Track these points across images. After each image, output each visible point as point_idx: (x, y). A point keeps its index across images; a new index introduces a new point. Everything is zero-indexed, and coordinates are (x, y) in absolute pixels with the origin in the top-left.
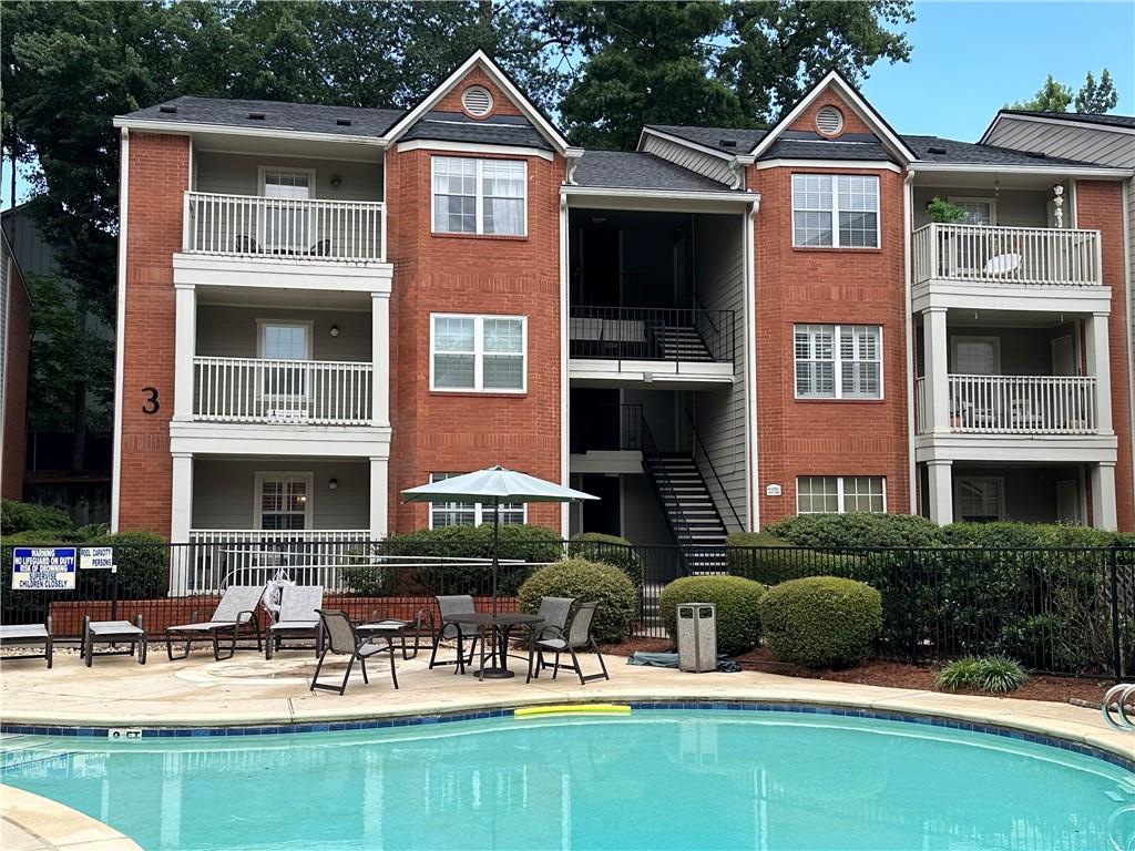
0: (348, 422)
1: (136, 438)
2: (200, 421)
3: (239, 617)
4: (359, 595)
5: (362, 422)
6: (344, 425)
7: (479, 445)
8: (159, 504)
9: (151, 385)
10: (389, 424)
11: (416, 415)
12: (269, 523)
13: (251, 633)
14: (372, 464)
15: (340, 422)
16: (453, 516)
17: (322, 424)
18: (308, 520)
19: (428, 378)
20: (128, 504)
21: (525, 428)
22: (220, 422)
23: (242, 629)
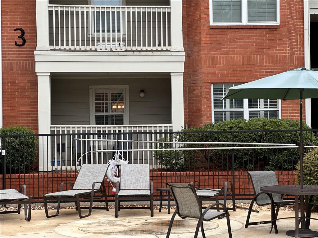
0: (154, 48)
1: (11, 63)
2: (54, 50)
3: (93, 186)
4: (168, 170)
5: (164, 48)
6: (152, 51)
7: (246, 63)
8: (29, 108)
9: (20, 26)
10: (183, 49)
11: (200, 43)
12: (100, 120)
13: (102, 197)
14: (172, 77)
15: (149, 48)
16: (228, 114)
17: (137, 50)
18: (126, 118)
19: (208, 16)
20: (8, 108)
21: (279, 50)
22: (68, 51)
23: (97, 194)
